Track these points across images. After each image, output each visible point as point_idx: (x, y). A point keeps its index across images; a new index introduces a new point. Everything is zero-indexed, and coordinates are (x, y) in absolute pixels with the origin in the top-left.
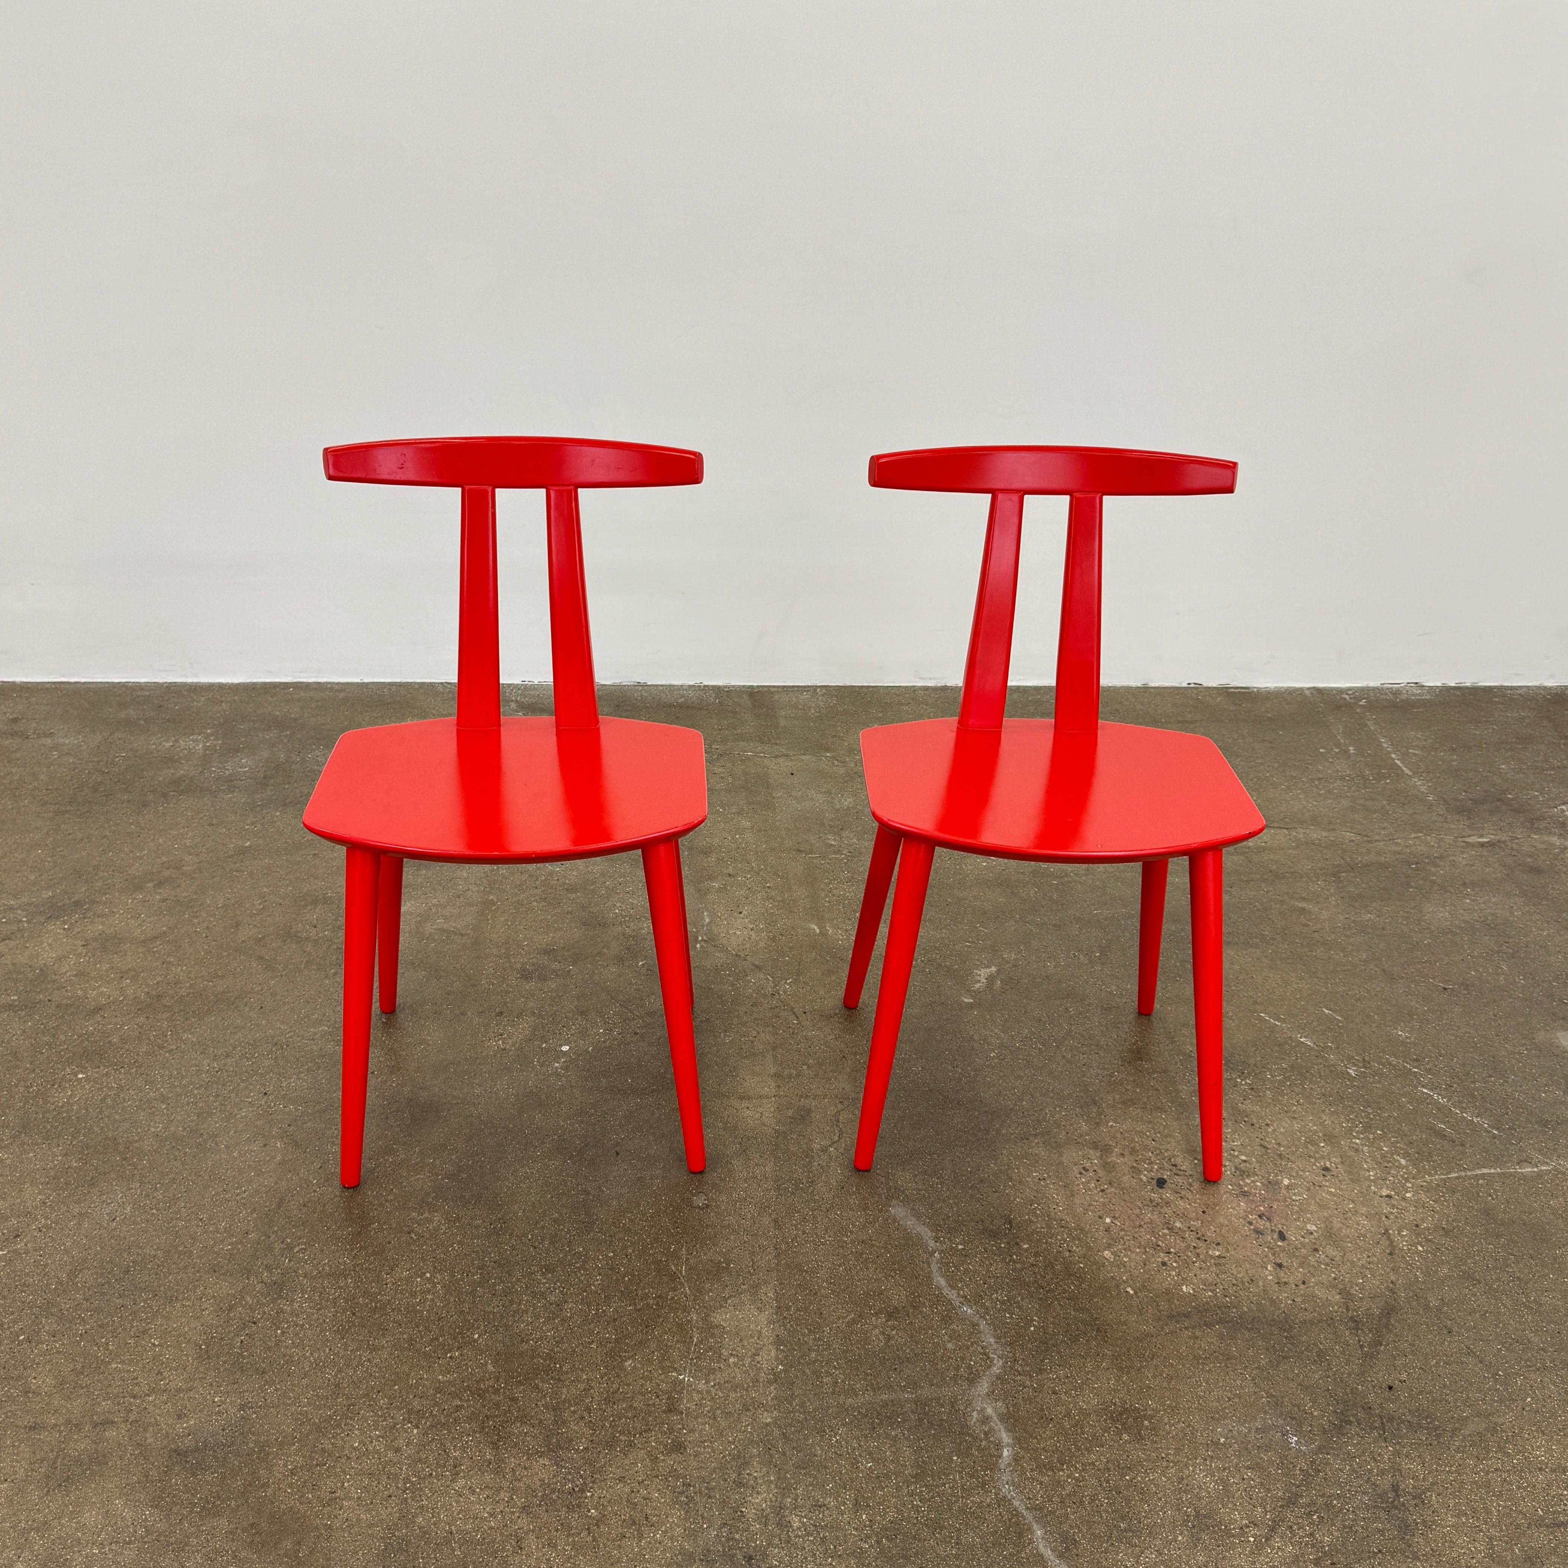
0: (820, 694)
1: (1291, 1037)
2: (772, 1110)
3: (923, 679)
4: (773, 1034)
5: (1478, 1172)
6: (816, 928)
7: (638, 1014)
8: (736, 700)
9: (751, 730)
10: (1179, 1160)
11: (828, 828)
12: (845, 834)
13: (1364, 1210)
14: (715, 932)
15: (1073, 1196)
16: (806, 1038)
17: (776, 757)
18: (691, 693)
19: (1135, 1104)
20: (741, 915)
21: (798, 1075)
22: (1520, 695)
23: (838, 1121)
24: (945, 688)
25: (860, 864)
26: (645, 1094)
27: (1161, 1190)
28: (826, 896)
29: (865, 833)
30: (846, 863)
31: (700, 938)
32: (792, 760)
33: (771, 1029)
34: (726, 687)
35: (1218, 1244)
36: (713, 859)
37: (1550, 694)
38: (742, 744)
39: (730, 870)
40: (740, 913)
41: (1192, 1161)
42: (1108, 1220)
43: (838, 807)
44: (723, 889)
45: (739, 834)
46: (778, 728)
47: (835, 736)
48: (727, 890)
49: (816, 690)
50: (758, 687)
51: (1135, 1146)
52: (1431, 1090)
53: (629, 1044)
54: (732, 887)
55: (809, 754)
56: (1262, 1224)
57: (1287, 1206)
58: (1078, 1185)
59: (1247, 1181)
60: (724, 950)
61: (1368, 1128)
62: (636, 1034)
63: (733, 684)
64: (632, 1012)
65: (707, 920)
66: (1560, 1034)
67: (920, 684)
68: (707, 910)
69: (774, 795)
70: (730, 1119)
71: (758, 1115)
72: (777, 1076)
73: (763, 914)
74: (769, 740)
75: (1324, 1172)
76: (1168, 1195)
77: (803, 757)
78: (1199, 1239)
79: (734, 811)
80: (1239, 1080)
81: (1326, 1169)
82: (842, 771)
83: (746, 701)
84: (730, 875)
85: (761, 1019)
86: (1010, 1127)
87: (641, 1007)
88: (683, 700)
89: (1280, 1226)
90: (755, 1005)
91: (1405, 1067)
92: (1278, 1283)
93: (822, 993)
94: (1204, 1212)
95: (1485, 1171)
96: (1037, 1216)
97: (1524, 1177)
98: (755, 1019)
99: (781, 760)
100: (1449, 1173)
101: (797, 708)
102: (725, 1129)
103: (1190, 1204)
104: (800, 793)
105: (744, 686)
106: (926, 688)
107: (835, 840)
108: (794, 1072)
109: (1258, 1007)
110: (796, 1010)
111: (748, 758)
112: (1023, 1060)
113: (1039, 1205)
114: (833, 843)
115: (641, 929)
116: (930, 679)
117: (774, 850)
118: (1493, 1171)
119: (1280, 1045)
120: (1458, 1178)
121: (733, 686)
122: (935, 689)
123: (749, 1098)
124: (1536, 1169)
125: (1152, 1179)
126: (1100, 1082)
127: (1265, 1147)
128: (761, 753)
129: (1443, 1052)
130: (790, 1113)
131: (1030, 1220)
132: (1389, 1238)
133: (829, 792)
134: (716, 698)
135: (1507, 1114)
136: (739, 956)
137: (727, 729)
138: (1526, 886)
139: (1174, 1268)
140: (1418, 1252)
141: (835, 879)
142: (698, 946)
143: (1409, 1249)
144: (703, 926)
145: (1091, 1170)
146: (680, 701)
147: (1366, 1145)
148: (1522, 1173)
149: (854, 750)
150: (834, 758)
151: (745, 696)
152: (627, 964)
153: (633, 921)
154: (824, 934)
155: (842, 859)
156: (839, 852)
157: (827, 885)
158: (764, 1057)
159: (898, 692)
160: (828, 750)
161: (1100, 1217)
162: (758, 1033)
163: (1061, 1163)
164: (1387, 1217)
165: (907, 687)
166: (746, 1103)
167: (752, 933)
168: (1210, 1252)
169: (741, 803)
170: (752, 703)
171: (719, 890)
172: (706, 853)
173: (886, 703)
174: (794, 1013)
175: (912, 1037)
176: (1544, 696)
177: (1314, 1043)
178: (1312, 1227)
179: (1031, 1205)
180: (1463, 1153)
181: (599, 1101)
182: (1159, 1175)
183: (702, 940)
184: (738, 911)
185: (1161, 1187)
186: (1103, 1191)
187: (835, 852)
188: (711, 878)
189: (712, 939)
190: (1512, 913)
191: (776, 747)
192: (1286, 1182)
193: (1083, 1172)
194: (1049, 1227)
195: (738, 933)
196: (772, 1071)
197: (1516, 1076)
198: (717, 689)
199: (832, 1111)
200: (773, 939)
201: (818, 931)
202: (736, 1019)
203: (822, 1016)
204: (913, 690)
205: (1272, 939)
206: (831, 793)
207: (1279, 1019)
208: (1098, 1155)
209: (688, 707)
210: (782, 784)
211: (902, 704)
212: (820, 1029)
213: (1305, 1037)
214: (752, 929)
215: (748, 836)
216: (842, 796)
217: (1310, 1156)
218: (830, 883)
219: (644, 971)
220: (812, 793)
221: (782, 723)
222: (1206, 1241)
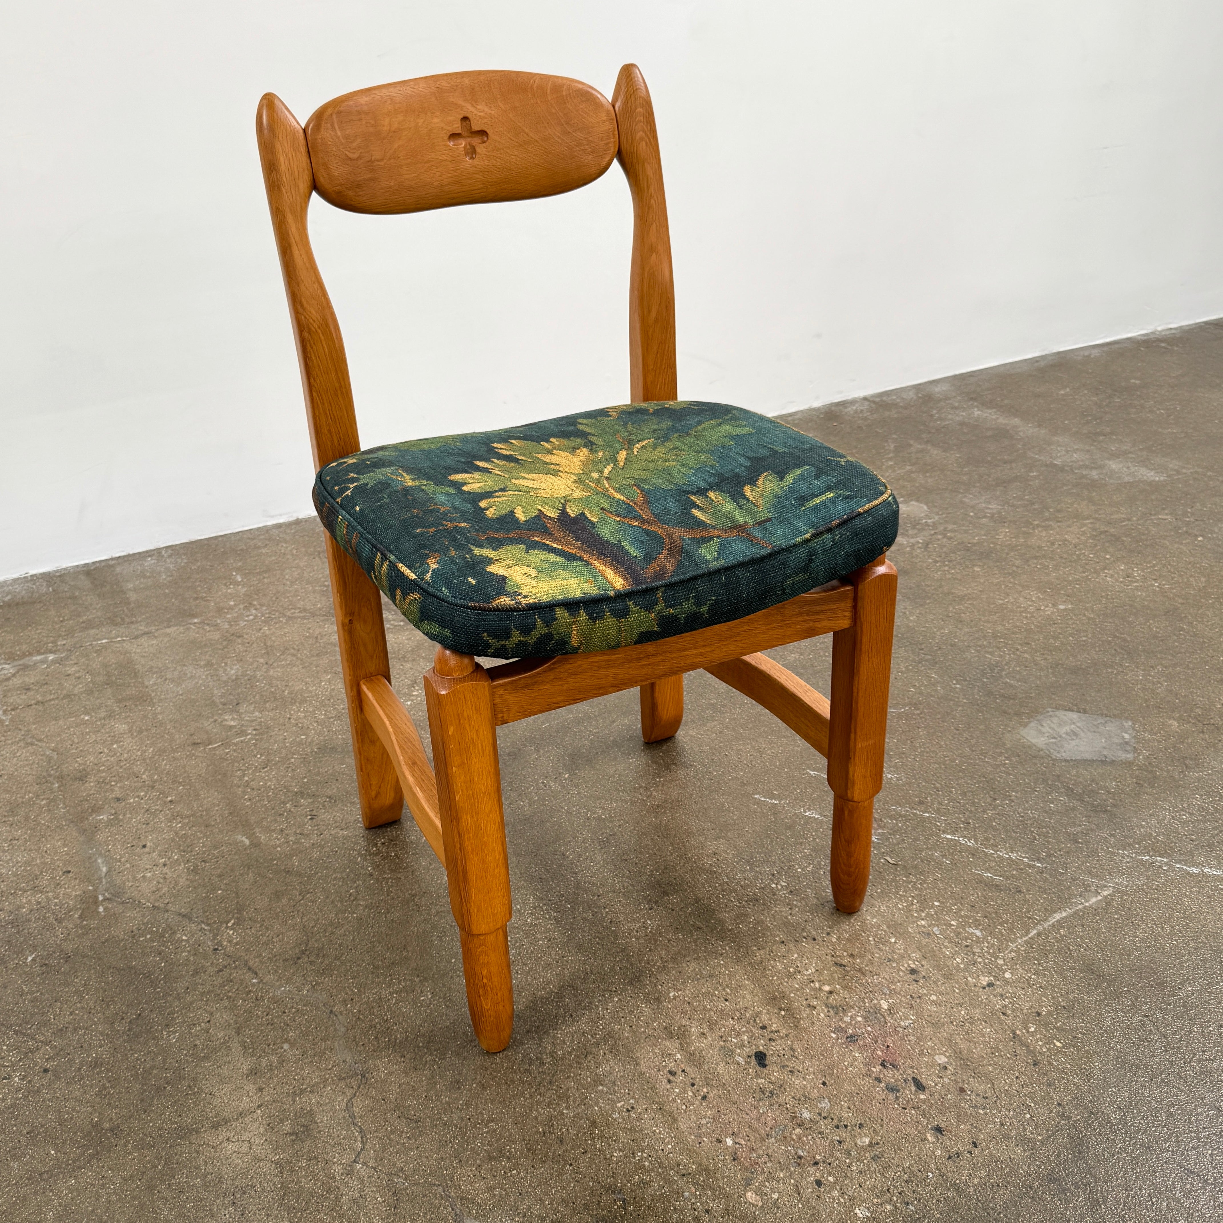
0: (165, 555)
1: (795, 814)
2: (262, 1130)
3: (273, 517)
4: (231, 1009)
5: (1052, 921)
6: (244, 838)
7: (42, 1038)
8: (72, 583)
9: (99, 614)
10: (765, 1017)
11: (221, 706)
12: (243, 708)
13: (977, 1013)
14: (118, 882)
15: (675, 1120)
16: (274, 1000)
17: (136, 637)
18: (18, 588)
19: (685, 956)
20: (147, 850)
21: (281, 1062)
22: (799, 419)
23: (353, 1116)
24: (298, 522)
25: (272, 741)
26: (80, 1168)
27: (766, 1071)
28: (245, 793)
29: (265, 702)
30: (255, 745)
31: (101, 898)
32: (156, 637)
33: (226, 1003)
34: (57, 571)
35: (861, 1126)
36: (91, 784)
37: (821, 413)
38: (92, 632)
39: (117, 793)
40: (144, 846)
41: (779, 1014)
42: (729, 1142)
43: (225, 678)
44: (115, 821)
45: (116, 742)
46: (129, 604)
47: (196, 599)
48: (120, 821)
49: (160, 553)
50: (94, 563)
51: (710, 1016)
52: (953, 834)
53: (39, 1091)
54: (124, 815)
55: (174, 625)
56: (890, 1076)
57: (902, 1039)
58: (674, 1100)
59: (846, 1019)
60: (136, 904)
61: (924, 903)
62: (46, 1071)
63: (64, 566)
64: (33, 1039)
65: (104, 869)
66: (1024, 732)
67: (270, 522)
68: (100, 855)
69: (147, 683)
70: (210, 1168)
71: (245, 1148)
72: (254, 1073)
73: (173, 840)
74: (123, 619)
75: (913, 977)
76: (775, 1073)
77: (168, 630)
78: (837, 1127)
79: (103, 715)
80: (774, 886)
81: (913, 971)
82: (217, 636)
83: (85, 582)
84: (118, 799)
85: (209, 992)
86: (564, 1042)
87: (45, 1025)
88: (9, 597)
89: (909, 1071)
90: (196, 973)
91: (915, 814)
92: (950, 1157)
93: (277, 926)
94: (824, 1084)
95: (1058, 916)
96: (648, 1171)
97: (1095, 911)
98: (202, 994)
99: (143, 640)
100: (1028, 932)
101: (145, 577)
102: (206, 1186)
103: (804, 1078)
104: (176, 673)
105: (77, 566)
106: (279, 526)
107: (233, 719)
108: (274, 1059)
109: (749, 789)
110: (251, 963)
111: (104, 647)
112: (543, 940)
113: (643, 1151)
114: (232, 723)
115: (19, 907)
116: (281, 515)
117: (165, 751)
118: (1064, 914)
119: (790, 827)
120: (1039, 934)
121: (65, 569)
122: (289, 525)
123: (226, 1121)
124: (1100, 898)
125: (749, 1057)
126: (637, 939)
127: (841, 965)
128: (118, 636)
129: (938, 785)
130: (287, 1127)
131: (642, 1180)
132: (1023, 1044)
133: (209, 664)
134: (48, 586)
135: (1035, 839)
136: (158, 908)
137: (70, 619)
138: (905, 589)
139: (833, 1186)
140: (1059, 1051)
141: (248, 769)
142: (101, 909)
143: (1048, 1049)
144: (100, 879)
145: (679, 1072)
146: (6, 599)
147: (934, 925)
148: (1091, 906)
149: (223, 608)
150: (202, 622)
151: (82, 577)
152: (11, 965)
153: (7, 898)
154: (256, 844)
155: (250, 740)
156: (242, 733)
157: (241, 778)
158: (229, 1048)
159: (251, 536)
160: (194, 616)
161: (719, 1141)
162: (212, 1014)
163: (642, 1074)
164: (1004, 1014)
165: (259, 528)
166: (223, 1134)
167: (165, 870)
168: (859, 1142)
169: (109, 703)
170: (92, 583)
171: (109, 824)
172: (81, 779)
173: (241, 550)
174: (250, 969)
175: (405, 954)
176: (818, 417)
177: (820, 814)
178: (942, 1060)
179: (634, 1157)
180: (1026, 901)
181: (15, 1203)
182: (754, 1049)
183: (104, 900)
184: (141, 844)
185: (764, 1066)
186: (704, 1098)
187: (238, 735)
188: (96, 810)
189: (117, 895)
190: (908, 618)
191: (133, 626)
192: (885, 1005)
193: (671, 1078)
194: (669, 1182)
195: (149, 875)
196: (246, 1068)
197: (1016, 792)
198: (47, 577)
199: (340, 1102)
200: (195, 871)
201: (247, 842)
202: (177, 1003)
203: (286, 960)
204: (265, 531)
205: (724, 706)
206: (212, 665)
207: (773, 797)
208: (677, 1045)
209: (17, 604)
210: (152, 667)
211: (259, 548)
212: (288, 981)
213: (809, 810)
214: (165, 865)
215: (128, 742)
216: (226, 664)
217: (889, 960)
218: (244, 775)
219: (37, 969)
220: (190, 670)
221: (133, 596)
222: (846, 1126)
